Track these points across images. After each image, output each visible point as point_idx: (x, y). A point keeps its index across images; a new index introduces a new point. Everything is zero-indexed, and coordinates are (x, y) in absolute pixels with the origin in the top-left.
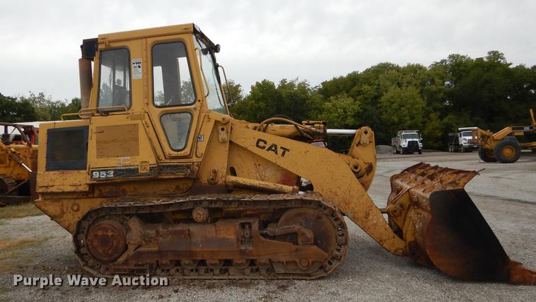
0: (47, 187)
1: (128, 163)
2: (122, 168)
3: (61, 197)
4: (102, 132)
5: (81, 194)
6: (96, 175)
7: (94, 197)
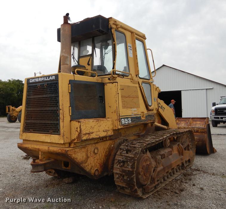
0: (89, 134)
1: (136, 113)
2: (134, 116)
3: (87, 143)
4: (123, 89)
5: (99, 140)
6: (123, 121)
7: (106, 140)
